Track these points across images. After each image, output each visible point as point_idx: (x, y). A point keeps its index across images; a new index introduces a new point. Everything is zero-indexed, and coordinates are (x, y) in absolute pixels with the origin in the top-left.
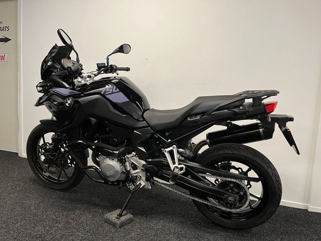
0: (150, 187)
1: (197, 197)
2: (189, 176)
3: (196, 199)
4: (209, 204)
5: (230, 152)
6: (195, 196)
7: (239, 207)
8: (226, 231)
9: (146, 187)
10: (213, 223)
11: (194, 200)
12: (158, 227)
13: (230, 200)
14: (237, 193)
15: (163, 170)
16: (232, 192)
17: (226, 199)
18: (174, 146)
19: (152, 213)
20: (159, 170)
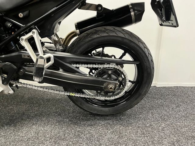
0: (11, 92)
1: (73, 92)
2: (61, 70)
3: (72, 94)
4: (86, 97)
5: (105, 34)
6: (70, 92)
7: (118, 94)
8: (105, 119)
9: (6, 92)
10: (91, 114)
11: (69, 96)
12: (30, 136)
13: (111, 88)
14: (116, 80)
15: (26, 68)
16: (110, 79)
17: (106, 88)
18: (34, 30)
19: (23, 119)
20: (19, 68)
